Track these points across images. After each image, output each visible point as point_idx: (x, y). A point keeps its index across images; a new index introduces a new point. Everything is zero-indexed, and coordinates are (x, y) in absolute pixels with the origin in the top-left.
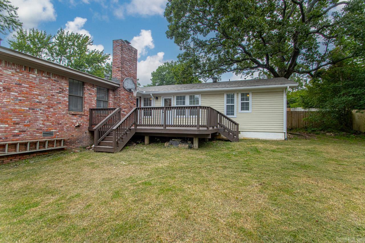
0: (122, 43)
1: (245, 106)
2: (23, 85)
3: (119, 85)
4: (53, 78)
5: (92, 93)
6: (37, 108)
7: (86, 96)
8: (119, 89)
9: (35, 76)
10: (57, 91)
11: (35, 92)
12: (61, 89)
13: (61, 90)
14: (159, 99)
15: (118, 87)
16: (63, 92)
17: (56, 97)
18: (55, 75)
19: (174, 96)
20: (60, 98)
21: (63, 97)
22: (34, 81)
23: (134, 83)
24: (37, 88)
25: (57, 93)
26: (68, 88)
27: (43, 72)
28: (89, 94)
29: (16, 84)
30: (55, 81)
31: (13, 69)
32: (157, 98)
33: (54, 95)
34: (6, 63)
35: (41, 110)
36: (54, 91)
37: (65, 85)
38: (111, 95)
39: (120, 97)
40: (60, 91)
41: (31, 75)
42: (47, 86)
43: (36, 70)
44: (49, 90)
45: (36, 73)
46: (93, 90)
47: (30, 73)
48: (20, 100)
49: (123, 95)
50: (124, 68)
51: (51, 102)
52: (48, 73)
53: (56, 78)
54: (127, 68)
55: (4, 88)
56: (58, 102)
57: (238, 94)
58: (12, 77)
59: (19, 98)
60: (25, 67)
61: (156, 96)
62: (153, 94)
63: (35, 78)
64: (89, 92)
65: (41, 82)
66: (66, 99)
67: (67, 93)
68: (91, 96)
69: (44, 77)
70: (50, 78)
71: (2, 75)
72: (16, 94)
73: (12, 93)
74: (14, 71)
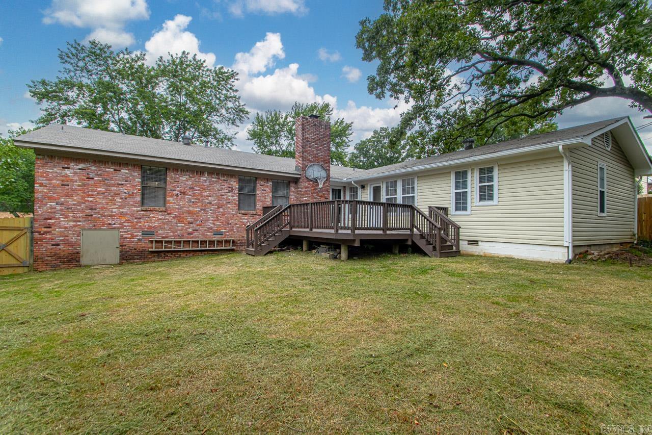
0: (303, 121)
1: (486, 194)
2: (195, 188)
3: (300, 175)
4: (223, 178)
5: (266, 189)
6: (208, 208)
7: (258, 192)
8: (301, 180)
9: (205, 179)
10: (226, 191)
11: (206, 194)
12: (230, 187)
13: (230, 189)
14: (366, 188)
15: (300, 178)
16: (232, 191)
17: (225, 197)
18: (224, 175)
19: (383, 182)
20: (229, 197)
21: (232, 196)
22: (205, 184)
23: (324, 169)
24: (207, 189)
25: (226, 192)
26: (237, 187)
27: (213, 173)
28: (263, 190)
29: (190, 188)
30: (224, 180)
31: (187, 175)
32: (363, 187)
33: (223, 195)
34: (181, 172)
35: (211, 210)
36: (223, 191)
37: (234, 183)
38: (293, 189)
39: (301, 191)
40: (229, 191)
41: (202, 178)
42: (216, 186)
43: (206, 173)
44: (218, 190)
45: (206, 175)
46: (267, 184)
47: (201, 177)
48: (193, 202)
49: (307, 187)
50: (306, 152)
51: (221, 202)
52: (217, 174)
53: (225, 178)
54: (312, 151)
55: (180, 192)
56: (228, 201)
57: (473, 169)
58: (187, 182)
59: (192, 200)
60: (197, 171)
61: (362, 184)
62: (355, 182)
63: (205, 181)
64: (262, 188)
65: (211, 183)
66: (236, 198)
67: (237, 191)
68: (264, 192)
69: (214, 178)
70: (219, 178)
71: (179, 181)
72: (190, 197)
73: (187, 196)
74: (188, 177)
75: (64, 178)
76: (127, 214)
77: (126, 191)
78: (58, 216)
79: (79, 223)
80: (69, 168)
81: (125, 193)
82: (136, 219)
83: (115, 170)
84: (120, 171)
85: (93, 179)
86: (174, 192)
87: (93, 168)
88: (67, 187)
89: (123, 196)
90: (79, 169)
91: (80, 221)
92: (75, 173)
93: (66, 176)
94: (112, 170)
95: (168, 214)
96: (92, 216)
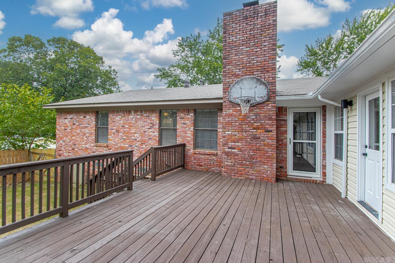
2: (126, 126)
3: (222, 99)
4: (145, 115)
5: (187, 122)
6: (134, 145)
7: (178, 127)
9: (132, 117)
10: (148, 127)
11: (133, 131)
12: (151, 123)
13: (151, 125)
16: (153, 127)
17: (147, 133)
18: (146, 111)
20: (150, 133)
21: (154, 132)
22: (132, 122)
24: (134, 127)
25: (148, 129)
26: (158, 122)
27: (138, 111)
28: (183, 124)
29: (122, 126)
30: (147, 117)
31: (120, 115)
33: (145, 131)
34: (117, 113)
36: (145, 128)
37: (155, 119)
40: (151, 127)
41: (130, 117)
42: (140, 123)
43: (133, 111)
44: (142, 127)
45: (133, 113)
46: (188, 116)
47: (129, 115)
48: (124, 139)
51: (144, 138)
52: (141, 111)
53: (147, 114)
55: (116, 131)
56: (149, 138)
58: (120, 121)
59: (123, 137)
60: (126, 111)
63: (132, 119)
64: (182, 122)
65: (137, 121)
66: (157, 134)
67: (157, 127)
68: (185, 126)
69: (138, 115)
70: (142, 115)
71: (115, 122)
72: (122, 134)
73: (120, 134)
74: (120, 117)
75: (65, 125)
76: (88, 149)
77: (88, 131)
78: (63, 149)
79: (70, 154)
80: (66, 119)
81: (88, 133)
82: (93, 152)
83: (84, 117)
84: (86, 117)
85: (75, 124)
86: (113, 131)
87: (75, 117)
88: (66, 131)
89: (87, 135)
90: (70, 118)
91: (70, 153)
92: (69, 121)
93: (66, 124)
94: (82, 117)
95: (109, 149)
96: (74, 149)
